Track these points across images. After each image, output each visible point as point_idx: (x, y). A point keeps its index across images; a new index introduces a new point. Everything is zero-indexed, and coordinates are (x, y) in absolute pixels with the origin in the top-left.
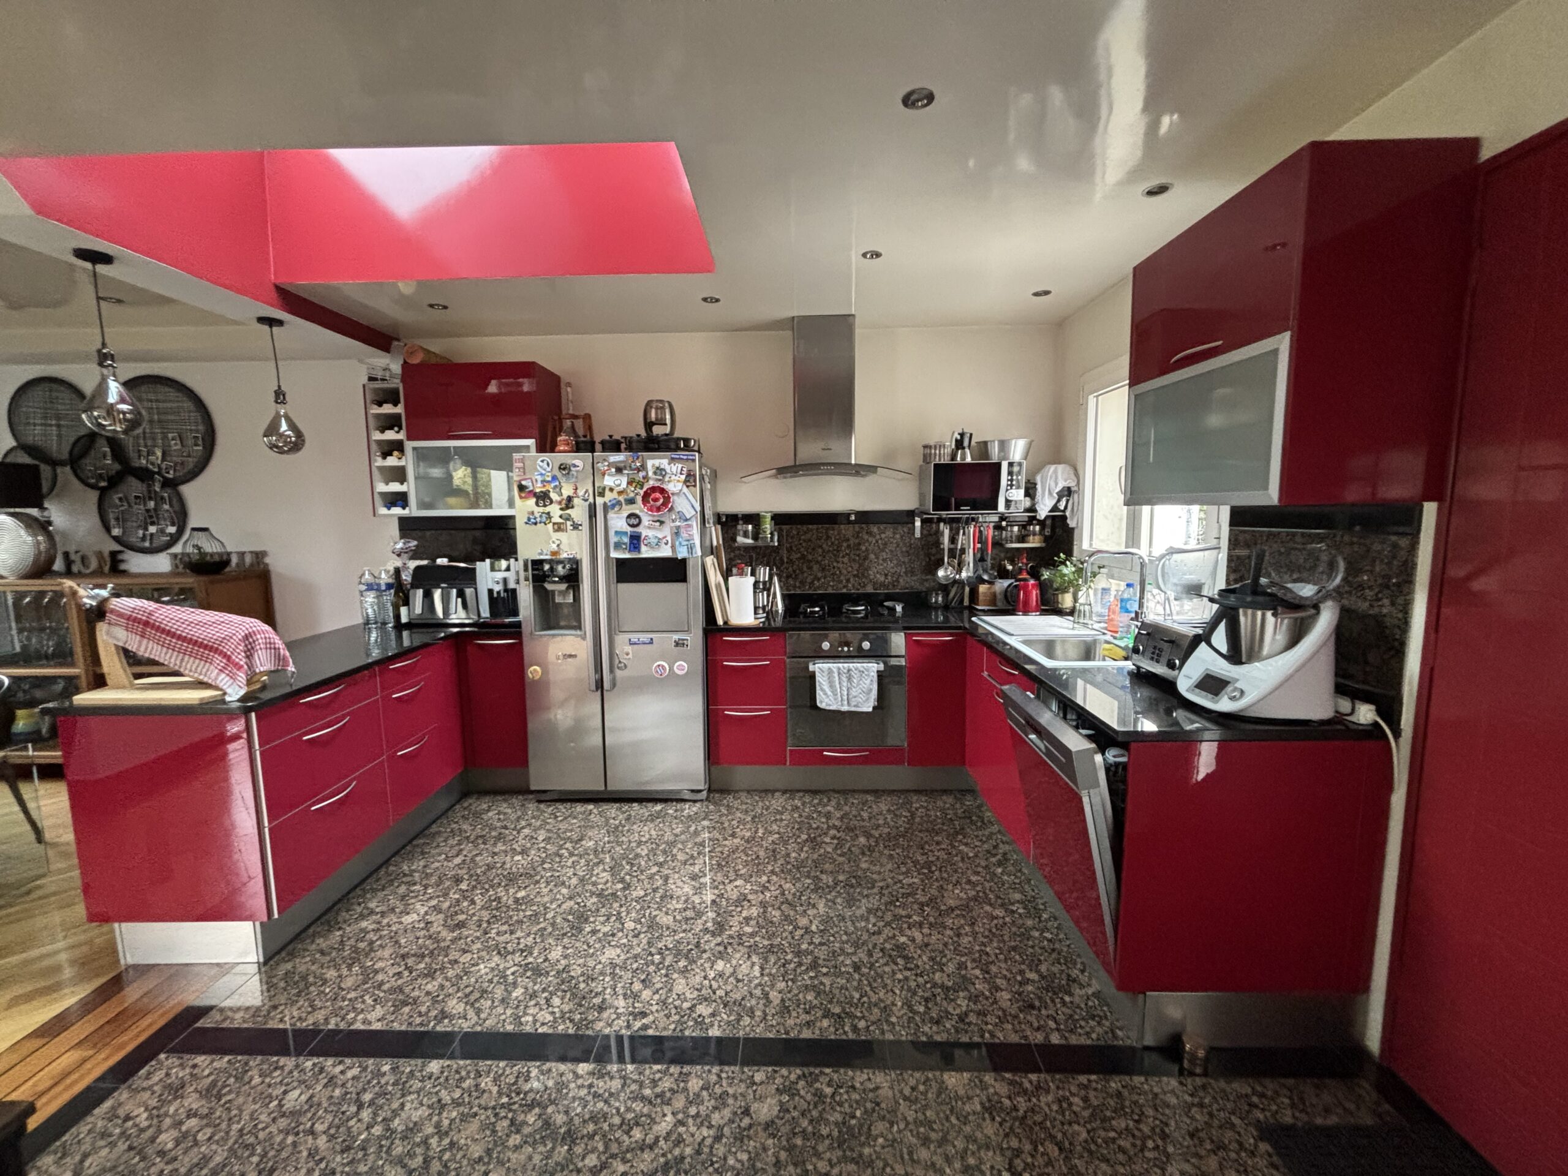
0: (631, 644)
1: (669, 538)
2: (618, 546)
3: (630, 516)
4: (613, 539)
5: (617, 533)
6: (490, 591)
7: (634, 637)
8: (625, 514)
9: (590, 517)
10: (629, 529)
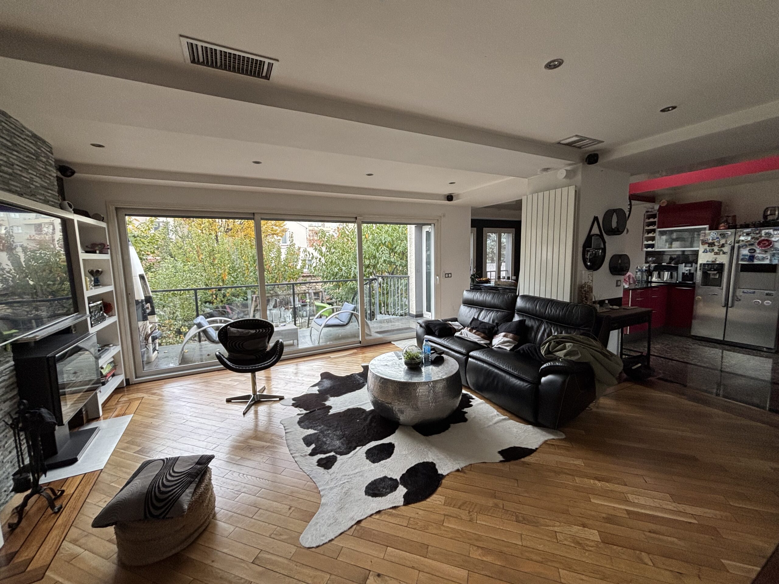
0: (743, 292)
1: (769, 257)
2: (742, 260)
3: (750, 250)
4: (741, 257)
5: (743, 255)
6: (683, 273)
7: (745, 290)
8: (748, 249)
9: (731, 250)
10: (749, 254)
